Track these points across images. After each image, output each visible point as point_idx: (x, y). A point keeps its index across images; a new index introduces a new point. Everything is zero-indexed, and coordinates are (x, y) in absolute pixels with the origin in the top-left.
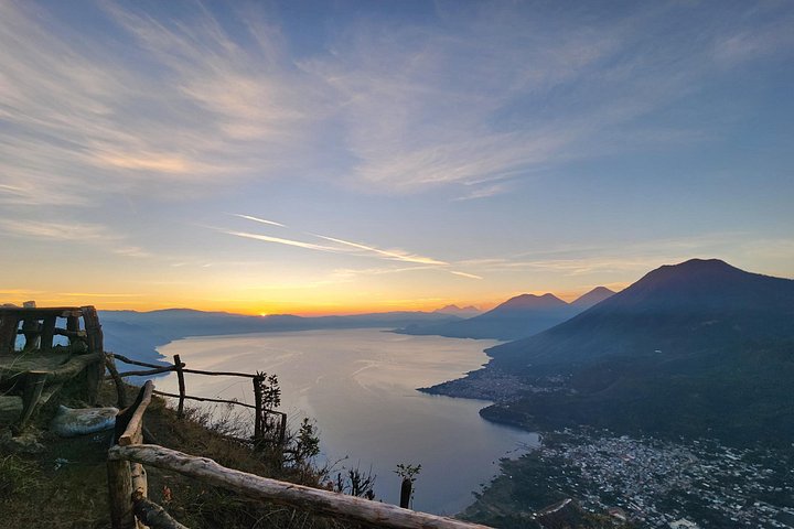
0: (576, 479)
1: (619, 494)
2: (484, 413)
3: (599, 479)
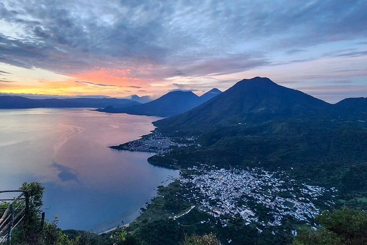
0: (198, 194)
2: (150, 160)
3: (209, 193)
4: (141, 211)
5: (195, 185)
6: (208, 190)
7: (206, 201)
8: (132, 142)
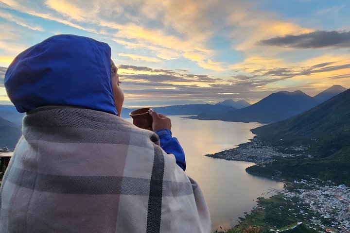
0: (306, 210)
1: (334, 220)
2: (249, 170)
3: (321, 211)
4: (240, 220)
5: (303, 200)
6: (320, 207)
7: (317, 219)
8: (228, 151)
